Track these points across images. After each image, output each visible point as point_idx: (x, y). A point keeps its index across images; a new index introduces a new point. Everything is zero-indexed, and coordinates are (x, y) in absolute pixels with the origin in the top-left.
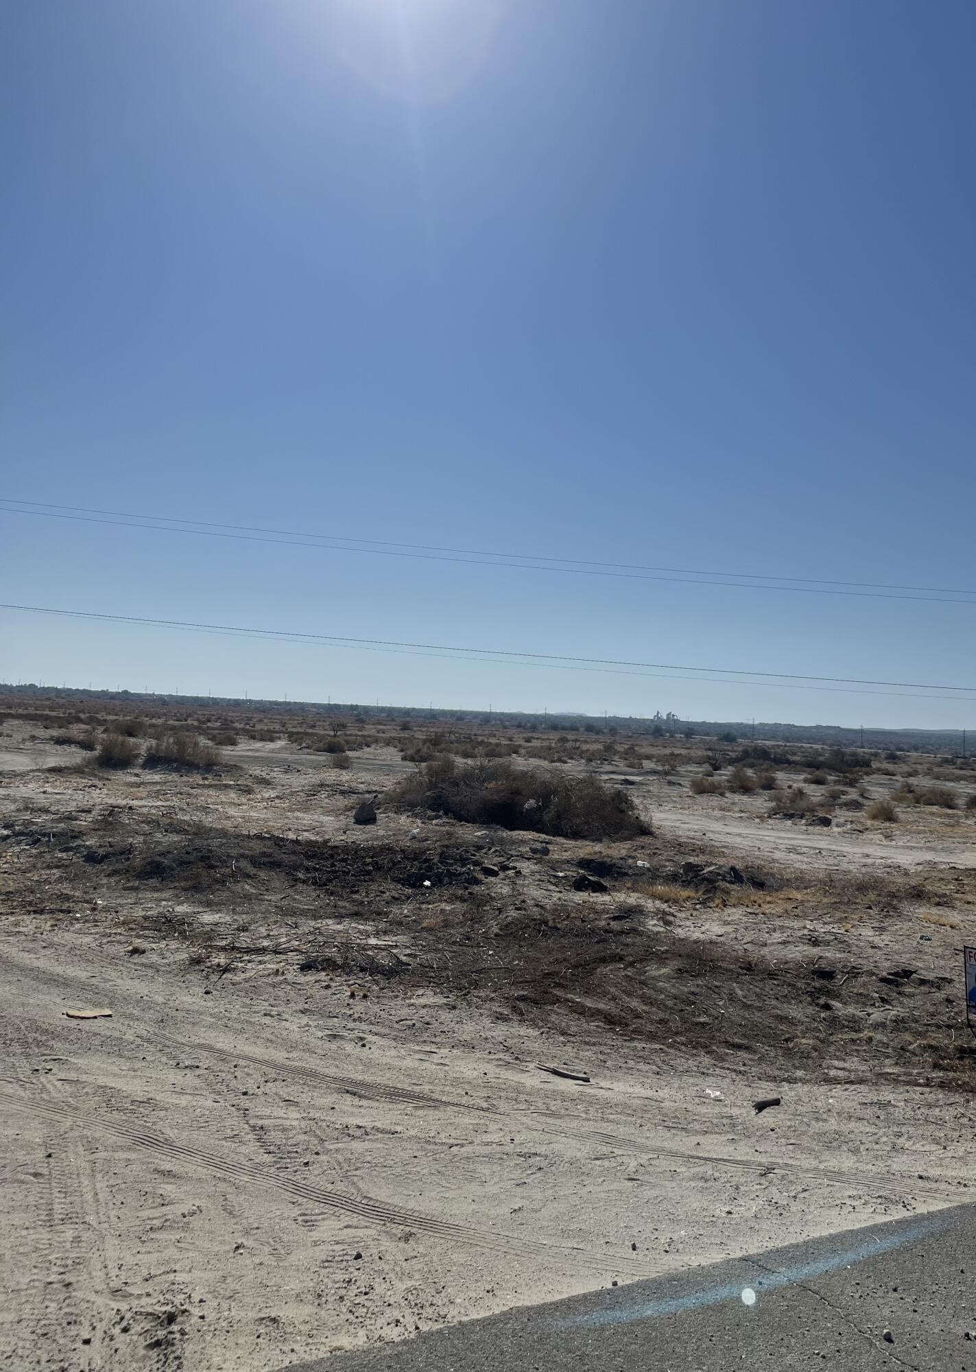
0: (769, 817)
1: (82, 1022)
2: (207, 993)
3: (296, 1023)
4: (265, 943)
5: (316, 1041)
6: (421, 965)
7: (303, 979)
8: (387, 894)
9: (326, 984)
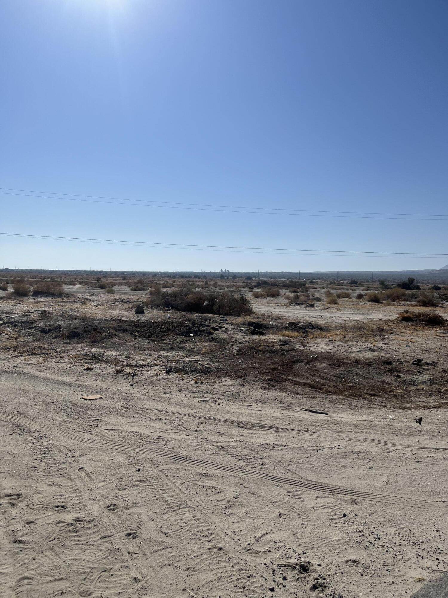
0: (290, 305)
1: (92, 401)
2: (132, 385)
3: (181, 396)
4: (142, 363)
5: (197, 404)
6: (216, 368)
7: (169, 377)
8: (178, 340)
9: (181, 378)
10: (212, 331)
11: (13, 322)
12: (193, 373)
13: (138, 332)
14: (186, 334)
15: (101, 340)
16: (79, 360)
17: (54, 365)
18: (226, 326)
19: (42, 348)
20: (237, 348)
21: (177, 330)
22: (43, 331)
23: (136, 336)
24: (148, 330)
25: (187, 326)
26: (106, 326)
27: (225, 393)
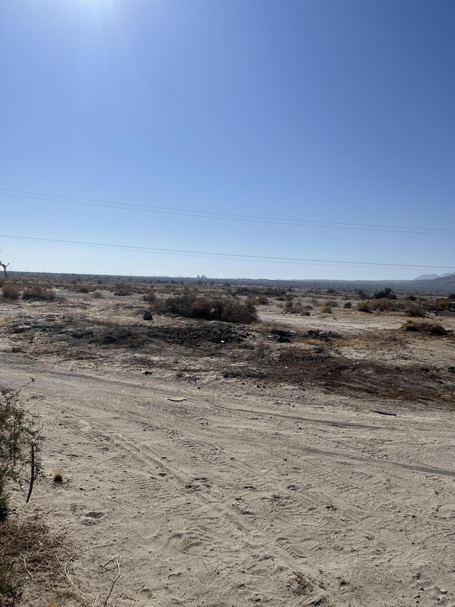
1: (180, 402)
2: (199, 388)
3: (252, 399)
4: (193, 368)
5: (274, 406)
6: (269, 374)
7: (229, 381)
8: (212, 346)
9: (242, 383)
10: (241, 338)
11: (40, 327)
12: (249, 378)
13: (169, 338)
14: (218, 341)
15: (138, 346)
16: (132, 364)
17: (109, 369)
18: (253, 333)
19: (85, 353)
20: (277, 355)
21: (208, 336)
22: (75, 336)
23: (169, 342)
24: (178, 336)
25: (215, 333)
26: (139, 332)
27: (291, 396)
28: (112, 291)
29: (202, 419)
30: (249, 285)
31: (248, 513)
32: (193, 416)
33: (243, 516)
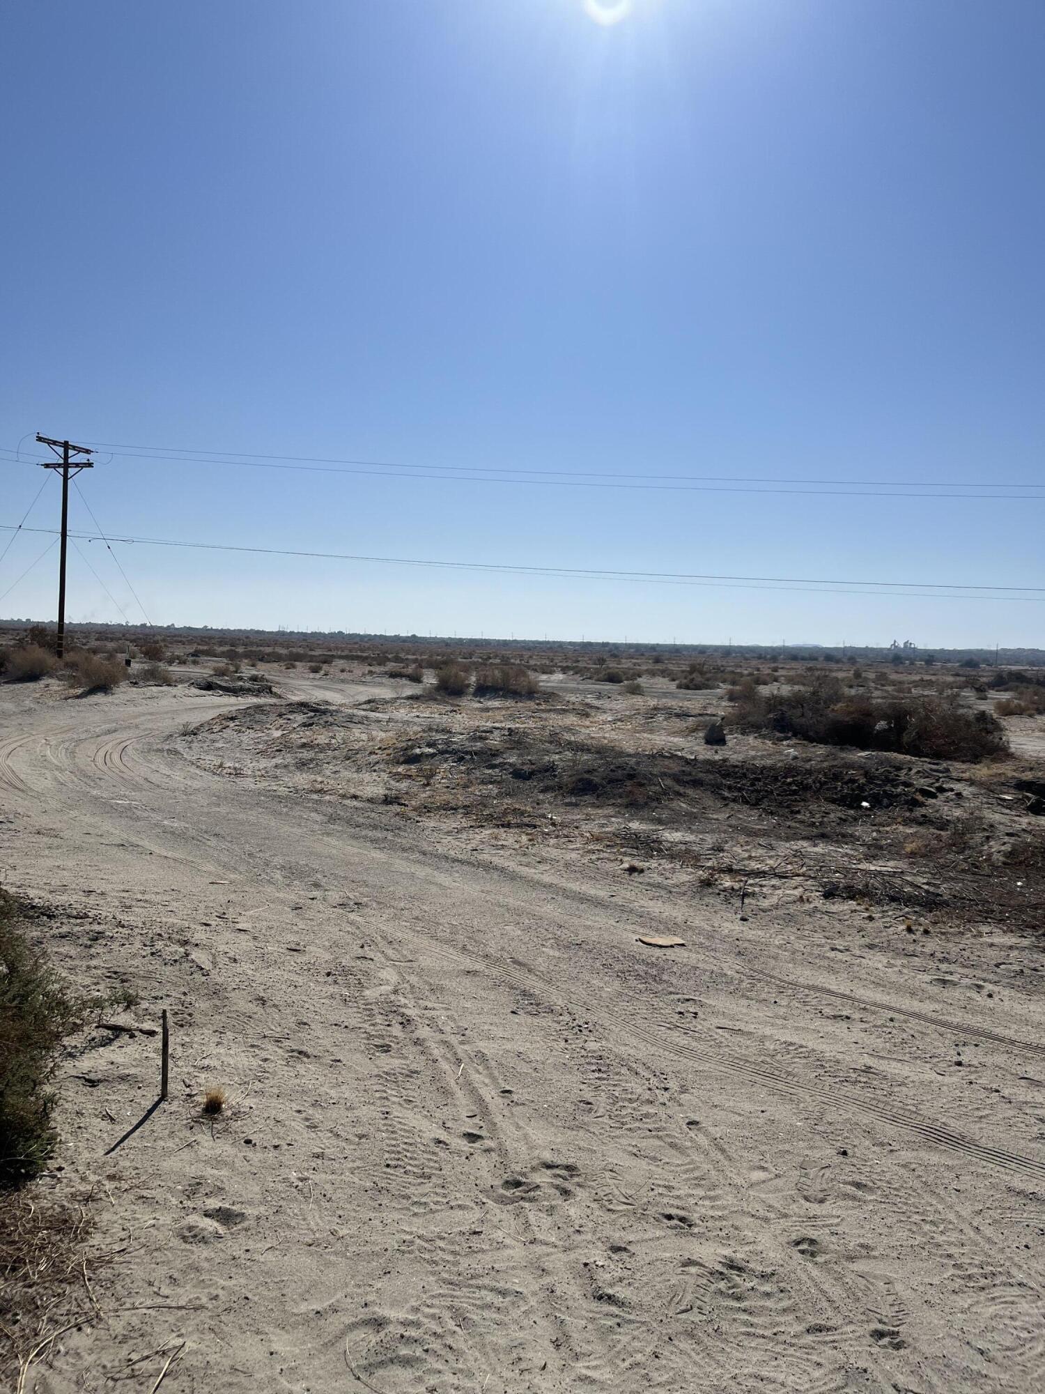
2: (743, 919)
3: (877, 961)
4: (754, 865)
5: (929, 988)
6: (955, 897)
7: (834, 908)
8: (832, 816)
9: (866, 915)
10: (919, 797)
11: (454, 752)
12: (894, 905)
13: (730, 788)
14: (853, 803)
15: (646, 804)
16: (608, 846)
17: (554, 853)
18: (958, 787)
19: (522, 813)
20: (1003, 848)
21: (828, 789)
22: (518, 774)
23: (725, 799)
24: (752, 785)
25: (853, 781)
26: (655, 771)
27: (997, 966)
28: (674, 680)
29: (688, 1000)
30: (1032, 664)
31: (611, 1299)
32: (672, 989)
33: (594, 1305)
